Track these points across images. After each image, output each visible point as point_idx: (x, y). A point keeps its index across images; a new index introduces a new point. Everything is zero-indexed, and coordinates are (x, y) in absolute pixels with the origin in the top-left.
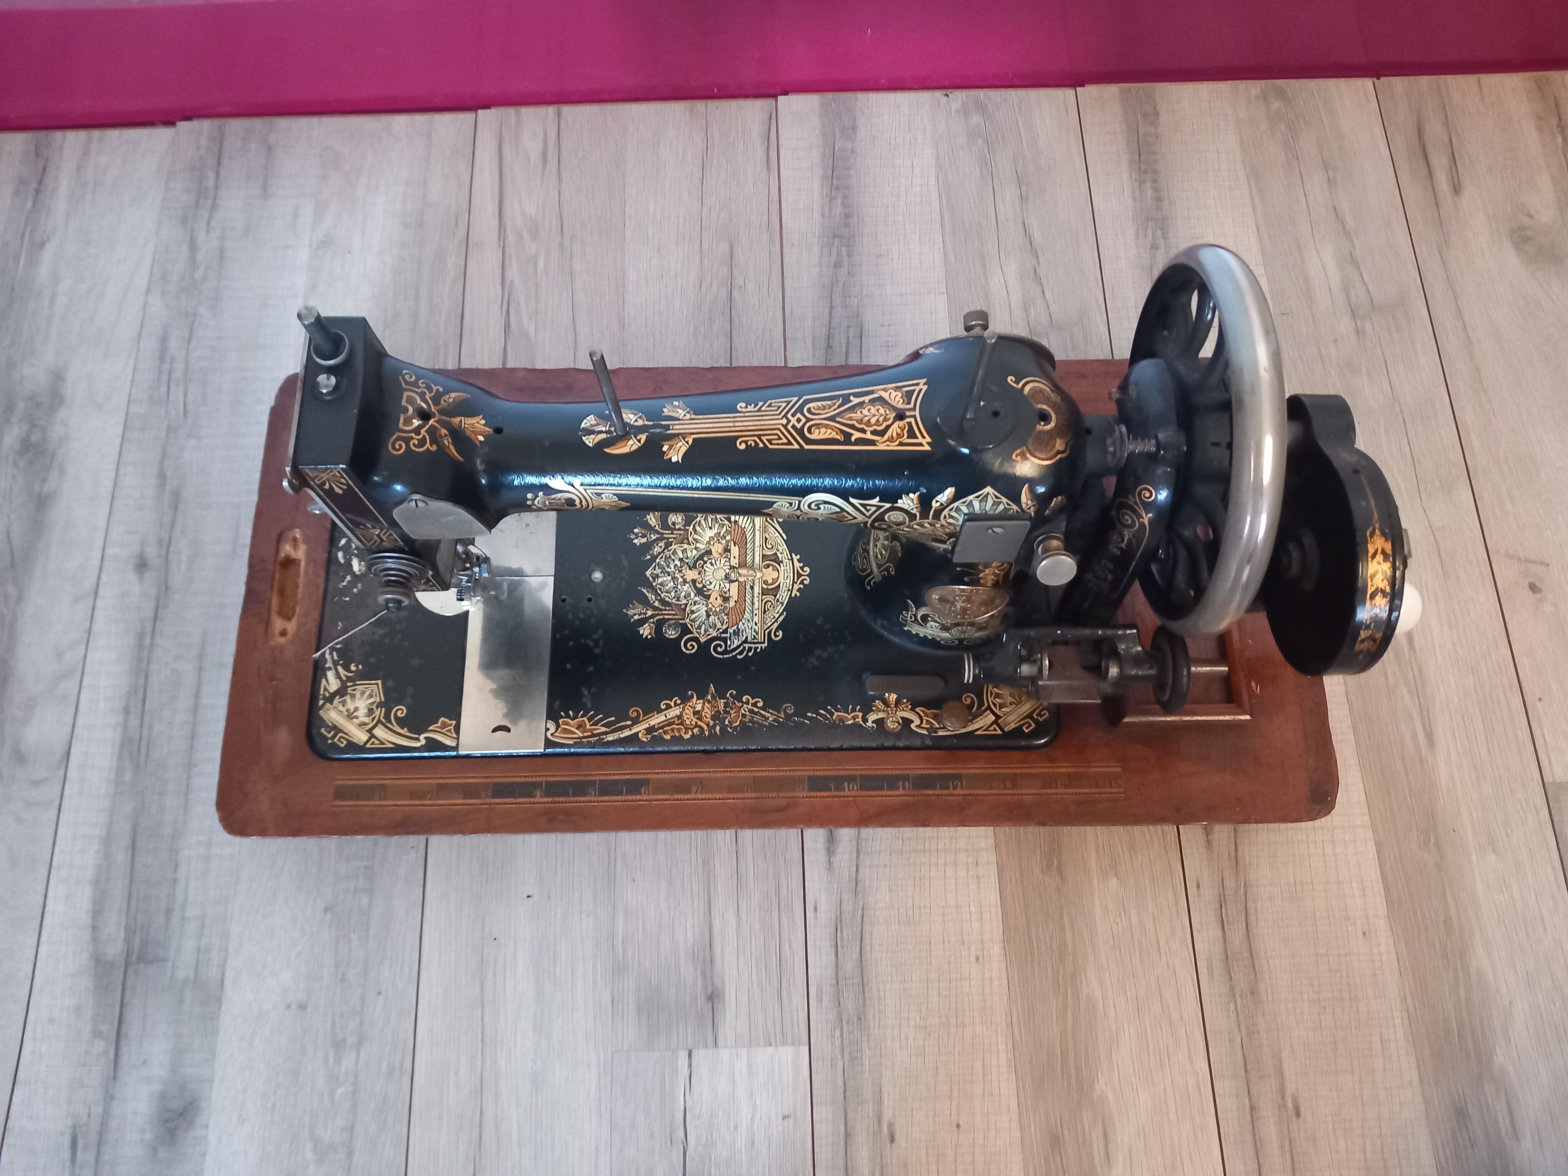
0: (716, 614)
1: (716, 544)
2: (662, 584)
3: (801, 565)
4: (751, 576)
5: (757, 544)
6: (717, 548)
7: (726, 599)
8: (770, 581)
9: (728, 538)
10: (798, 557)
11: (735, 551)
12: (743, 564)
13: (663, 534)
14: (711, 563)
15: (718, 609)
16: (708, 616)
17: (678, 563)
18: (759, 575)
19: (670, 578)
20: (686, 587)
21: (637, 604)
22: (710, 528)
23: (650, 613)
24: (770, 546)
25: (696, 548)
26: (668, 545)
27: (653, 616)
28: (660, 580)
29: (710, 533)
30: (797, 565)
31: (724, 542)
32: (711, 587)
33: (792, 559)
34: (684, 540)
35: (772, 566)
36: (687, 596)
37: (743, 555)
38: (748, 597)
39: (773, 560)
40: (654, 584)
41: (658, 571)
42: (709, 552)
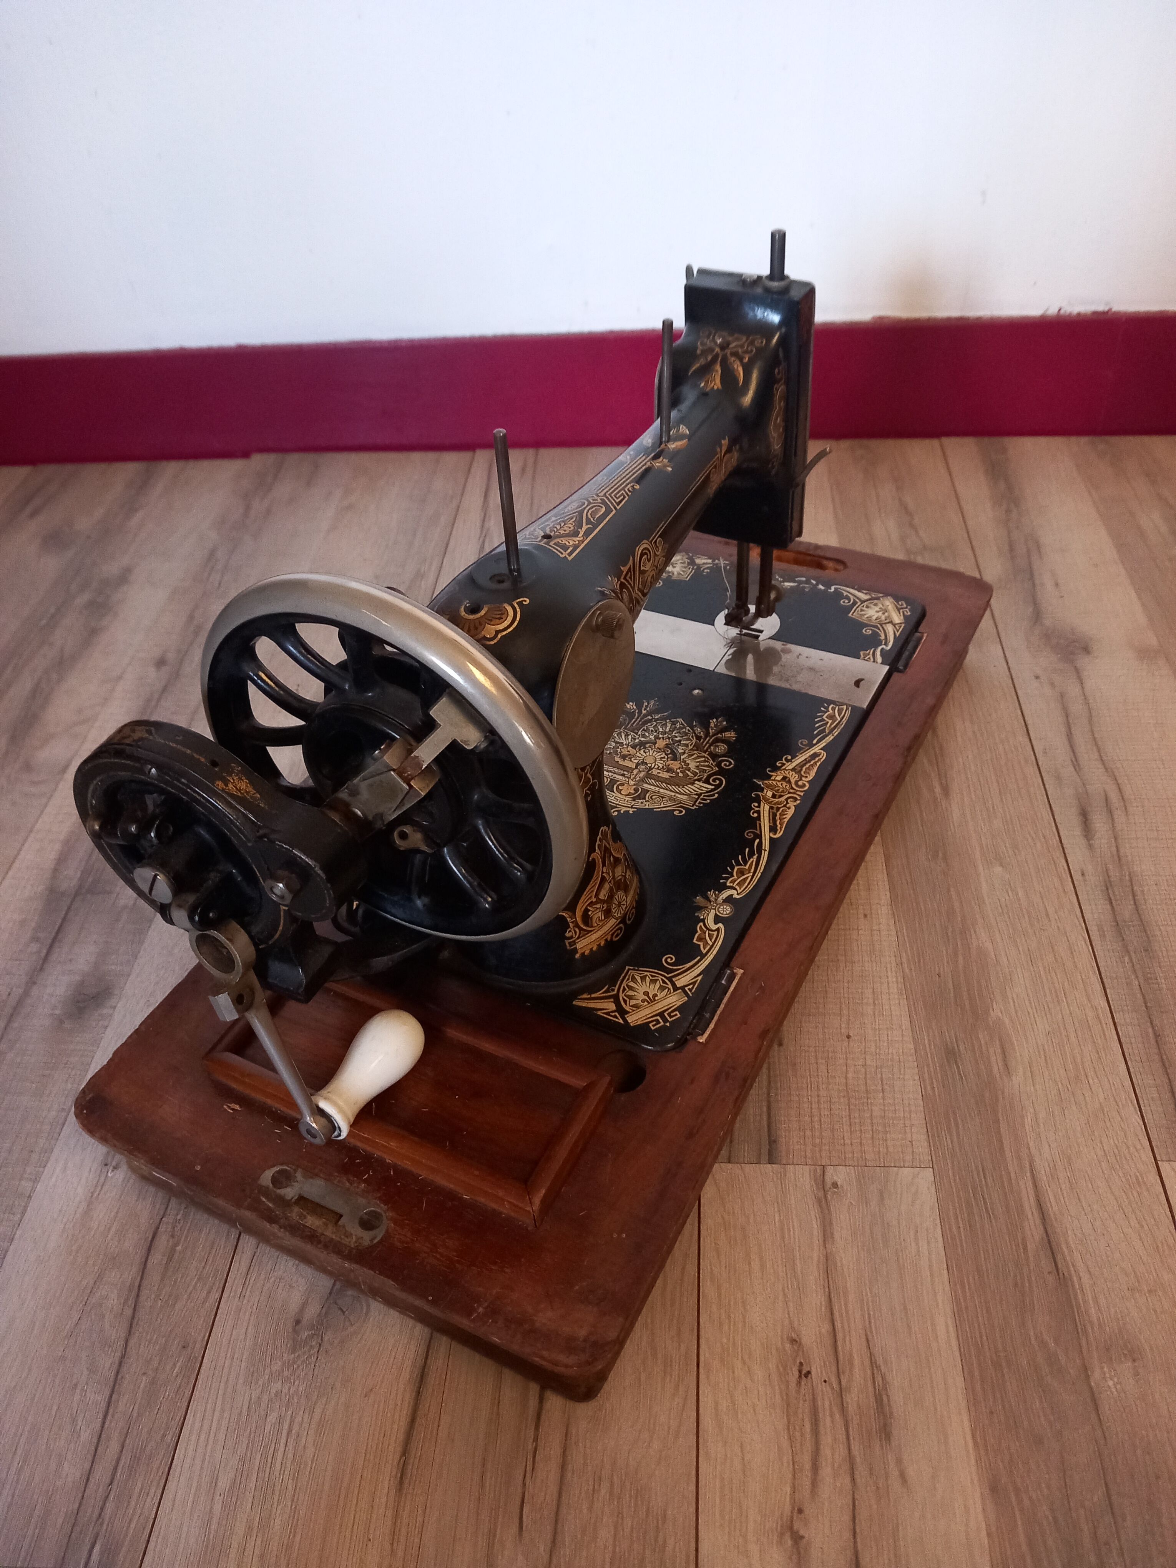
0: (615, 748)
1: (680, 765)
2: (665, 725)
3: (622, 812)
4: (634, 778)
5: (661, 790)
6: (675, 765)
7: (624, 757)
8: (620, 788)
9: (681, 775)
10: (631, 812)
11: (666, 775)
12: (649, 776)
13: (711, 738)
14: (664, 758)
15: (619, 750)
16: (616, 743)
17: (678, 739)
18: (632, 783)
19: (667, 730)
20: (652, 737)
21: (656, 707)
22: (697, 767)
23: (644, 712)
24: (654, 797)
25: (684, 753)
26: (698, 738)
27: (640, 712)
28: (669, 725)
29: (692, 765)
30: (623, 810)
31: (678, 771)
32: (642, 752)
33: (632, 807)
34: (697, 747)
35: (634, 794)
36: (644, 736)
37: (657, 778)
38: (616, 770)
39: (640, 795)
40: (668, 721)
41: (678, 725)
42: (675, 759)
